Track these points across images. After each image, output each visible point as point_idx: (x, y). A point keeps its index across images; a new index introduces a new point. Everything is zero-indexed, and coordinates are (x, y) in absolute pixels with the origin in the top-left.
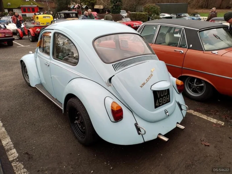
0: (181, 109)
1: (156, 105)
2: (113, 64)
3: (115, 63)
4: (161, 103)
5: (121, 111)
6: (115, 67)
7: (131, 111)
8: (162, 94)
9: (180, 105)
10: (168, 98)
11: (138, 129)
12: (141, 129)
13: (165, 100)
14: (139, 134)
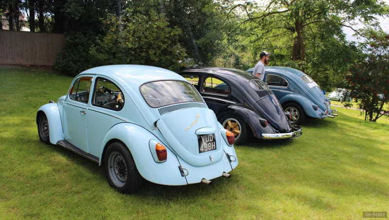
0: (230, 161)
1: (201, 150)
2: (159, 108)
3: (160, 108)
4: (206, 149)
5: (165, 151)
6: (161, 112)
7: (176, 154)
8: (207, 140)
9: (228, 156)
10: (214, 145)
11: (182, 172)
12: (184, 171)
13: (210, 146)
14: (183, 176)
